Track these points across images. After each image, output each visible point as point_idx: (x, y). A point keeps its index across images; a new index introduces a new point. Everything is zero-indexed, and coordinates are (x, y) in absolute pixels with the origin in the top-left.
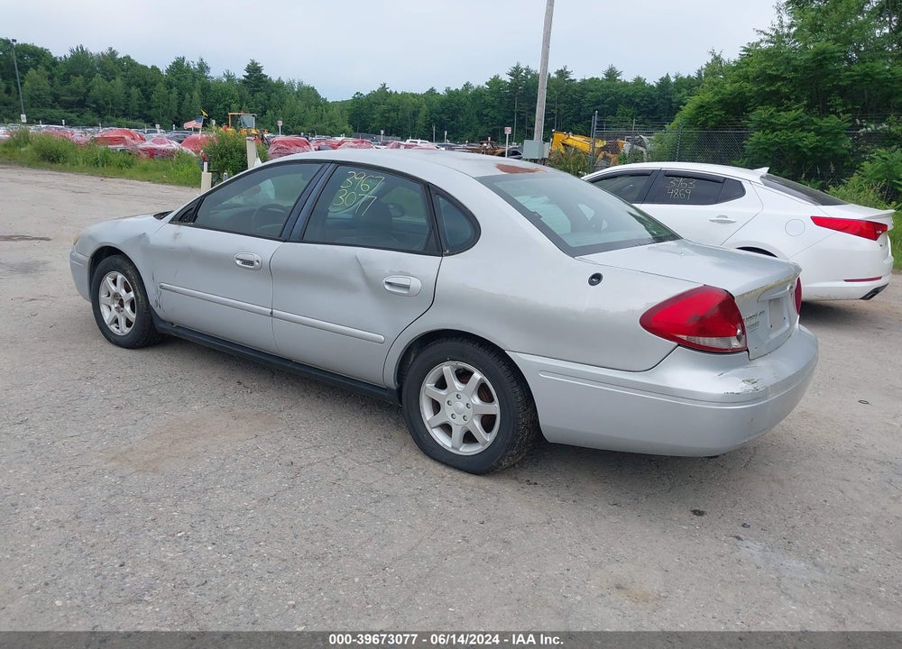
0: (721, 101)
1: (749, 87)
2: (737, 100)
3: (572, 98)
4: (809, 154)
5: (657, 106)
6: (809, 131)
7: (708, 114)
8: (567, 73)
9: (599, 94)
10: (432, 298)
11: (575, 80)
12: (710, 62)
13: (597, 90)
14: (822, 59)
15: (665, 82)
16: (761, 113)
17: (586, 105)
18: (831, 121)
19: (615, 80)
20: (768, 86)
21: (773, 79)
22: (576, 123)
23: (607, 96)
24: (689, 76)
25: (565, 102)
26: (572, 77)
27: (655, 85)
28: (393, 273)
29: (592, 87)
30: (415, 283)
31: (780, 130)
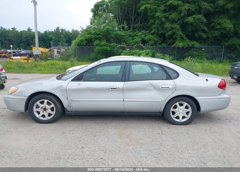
0: (85, 39)
1: (93, 36)
2: (90, 39)
3: (18, 36)
4: (109, 52)
5: (45, 39)
6: (108, 46)
7: (83, 42)
8: (15, 29)
9: (27, 35)
10: (176, 89)
11: (18, 31)
12: (57, 28)
13: (26, 34)
14: (108, 30)
15: (46, 32)
16: (97, 42)
17: (23, 38)
18: (112, 44)
19: (31, 31)
20: (97, 36)
21: (98, 34)
22: (21, 43)
23: (30, 36)
24: (52, 31)
25: (16, 37)
26: (17, 30)
27: (43, 33)
28: (162, 85)
29: (24, 33)
30: (170, 87)
31: (102, 46)
